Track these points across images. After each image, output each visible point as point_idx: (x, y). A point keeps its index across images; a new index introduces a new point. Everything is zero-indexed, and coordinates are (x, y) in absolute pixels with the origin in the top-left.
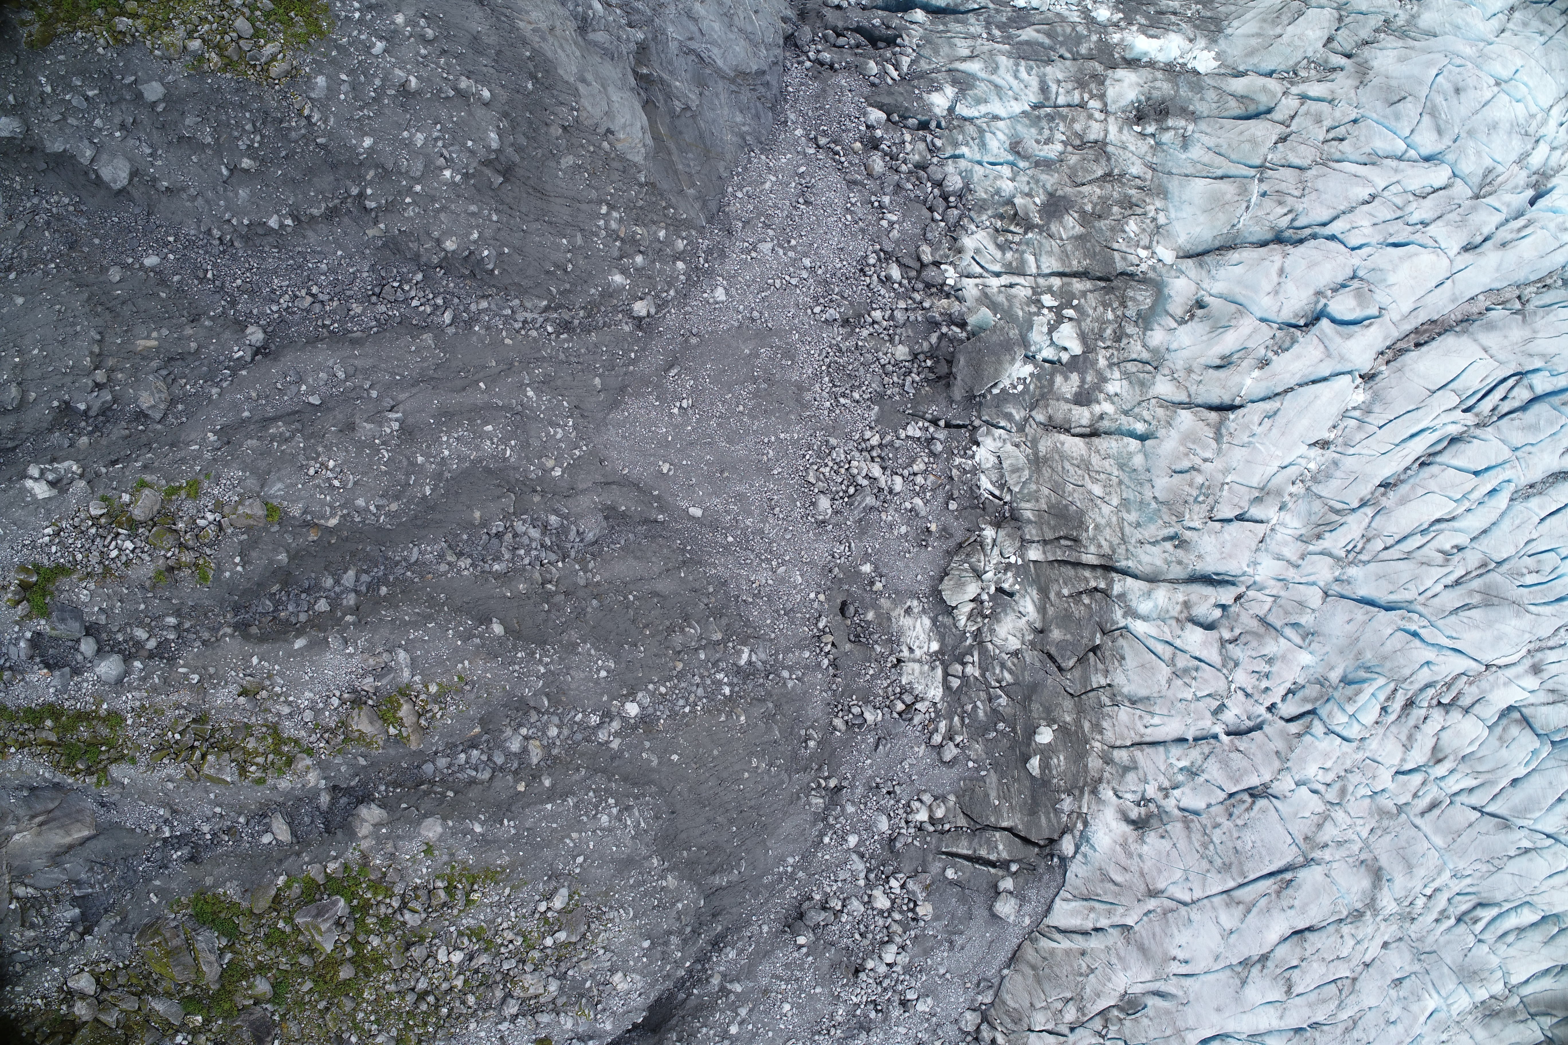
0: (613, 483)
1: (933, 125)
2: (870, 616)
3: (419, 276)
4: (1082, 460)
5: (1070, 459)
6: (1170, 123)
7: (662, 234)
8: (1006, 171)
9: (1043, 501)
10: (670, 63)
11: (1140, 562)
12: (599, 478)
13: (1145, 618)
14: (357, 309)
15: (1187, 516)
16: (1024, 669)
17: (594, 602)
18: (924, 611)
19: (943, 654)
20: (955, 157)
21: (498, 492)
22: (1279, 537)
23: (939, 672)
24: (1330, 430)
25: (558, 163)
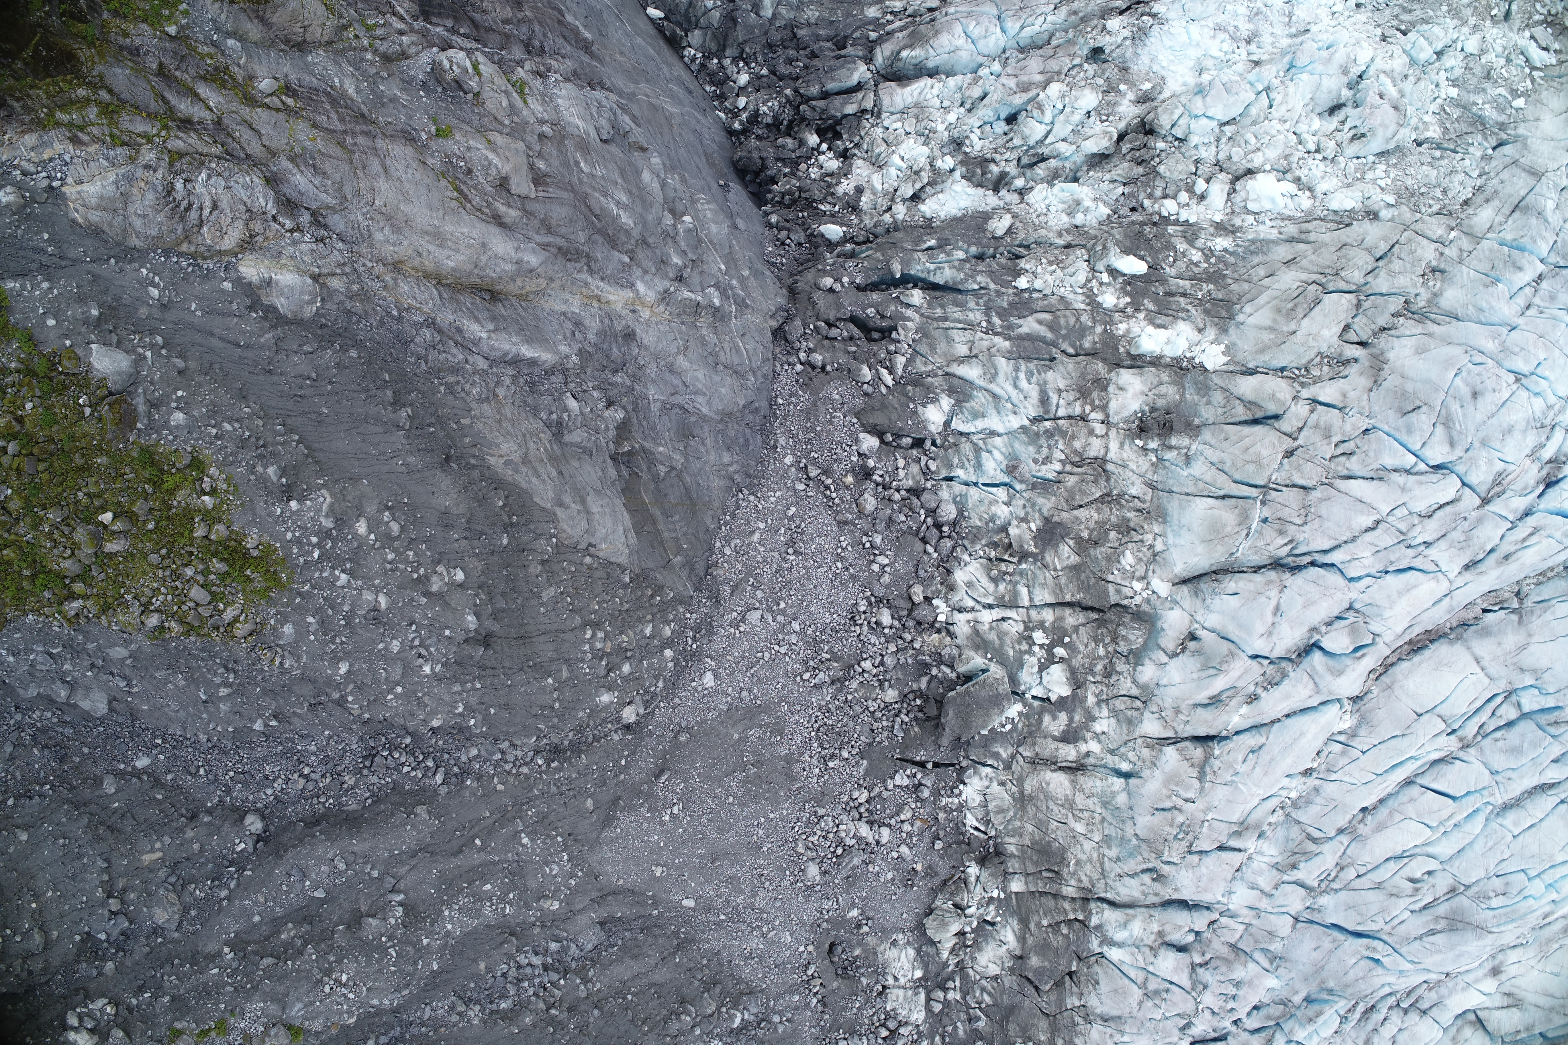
0: (609, 894)
1: (928, 443)
2: (857, 952)
3: (408, 740)
4: (1067, 800)
5: (1054, 799)
6: (1173, 441)
7: (648, 631)
8: (1001, 494)
9: (1027, 837)
10: (653, 428)
11: (1118, 894)
12: (595, 894)
13: (1120, 945)
14: (349, 780)
15: (1166, 853)
16: (1003, 992)
17: (596, 1012)
18: (908, 943)
19: (926, 981)
20: (950, 479)
21: (501, 939)
22: (1255, 865)
23: (922, 996)
24: (1313, 760)
25: (540, 597)
